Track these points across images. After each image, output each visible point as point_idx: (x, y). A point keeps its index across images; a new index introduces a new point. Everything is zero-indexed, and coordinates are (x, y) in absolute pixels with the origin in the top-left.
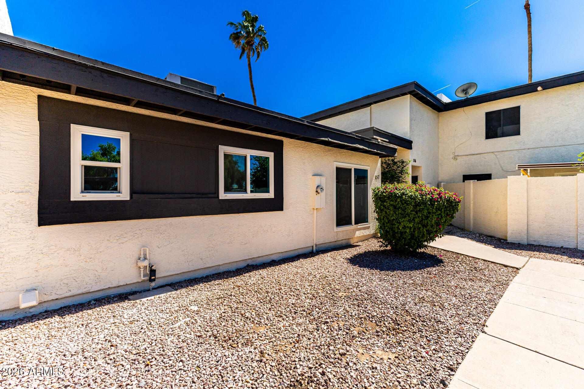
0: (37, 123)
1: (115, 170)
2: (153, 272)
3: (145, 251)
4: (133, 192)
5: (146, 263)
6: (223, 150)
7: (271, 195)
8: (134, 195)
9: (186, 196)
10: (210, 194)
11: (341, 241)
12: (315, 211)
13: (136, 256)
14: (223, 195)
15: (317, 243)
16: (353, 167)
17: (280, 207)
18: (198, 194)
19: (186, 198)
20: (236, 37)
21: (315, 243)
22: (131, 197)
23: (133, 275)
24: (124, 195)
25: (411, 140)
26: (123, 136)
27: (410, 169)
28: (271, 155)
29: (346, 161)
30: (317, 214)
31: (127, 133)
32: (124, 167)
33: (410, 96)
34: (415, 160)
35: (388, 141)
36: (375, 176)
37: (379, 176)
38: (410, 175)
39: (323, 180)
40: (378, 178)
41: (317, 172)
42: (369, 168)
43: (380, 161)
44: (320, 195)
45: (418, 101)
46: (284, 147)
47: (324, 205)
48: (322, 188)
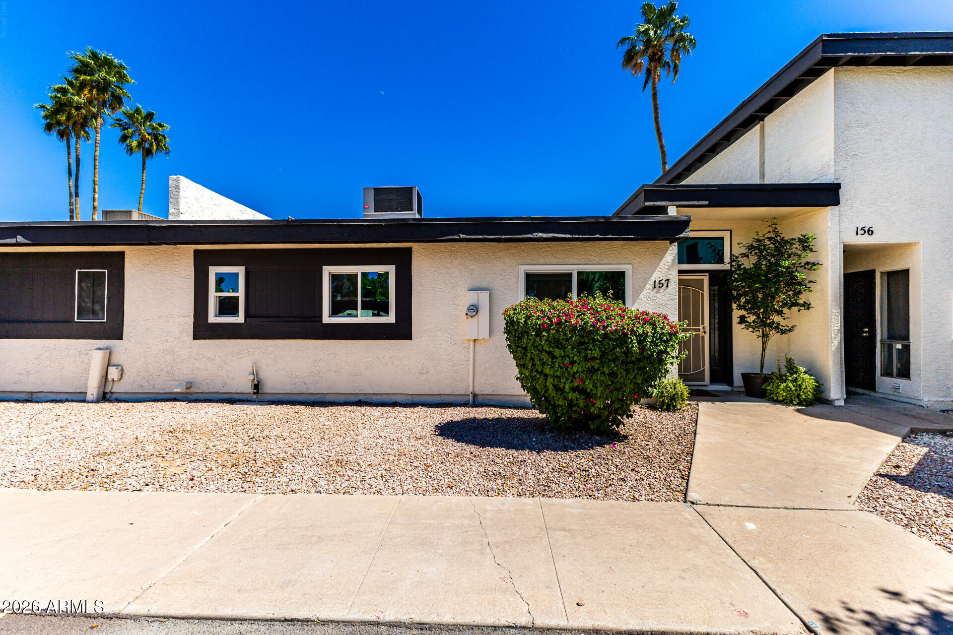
0: (194, 268)
1: (235, 298)
2: (259, 388)
3: (254, 367)
4: (247, 315)
5: (253, 377)
6: (328, 271)
7: (391, 318)
8: (248, 318)
9: (290, 319)
10: (315, 317)
12: (472, 343)
13: (249, 370)
14: (326, 319)
15: (477, 392)
16: (574, 269)
17: (407, 335)
18: (301, 318)
19: (291, 322)
21: (471, 390)
22: (245, 321)
23: (246, 387)
24: (240, 319)
25: (836, 182)
26: (240, 270)
27: (830, 257)
28: (391, 269)
29: (554, 261)
30: (478, 348)
31: (243, 268)
32: (241, 294)
33: (835, 72)
34: (866, 229)
35: (707, 203)
36: (651, 282)
37: (668, 280)
38: (829, 271)
39: (484, 295)
40: (665, 285)
41: (478, 285)
42: (627, 269)
43: (673, 251)
44: (475, 319)
45: (890, 71)
46: (413, 256)
47: (487, 337)
48: (474, 310)
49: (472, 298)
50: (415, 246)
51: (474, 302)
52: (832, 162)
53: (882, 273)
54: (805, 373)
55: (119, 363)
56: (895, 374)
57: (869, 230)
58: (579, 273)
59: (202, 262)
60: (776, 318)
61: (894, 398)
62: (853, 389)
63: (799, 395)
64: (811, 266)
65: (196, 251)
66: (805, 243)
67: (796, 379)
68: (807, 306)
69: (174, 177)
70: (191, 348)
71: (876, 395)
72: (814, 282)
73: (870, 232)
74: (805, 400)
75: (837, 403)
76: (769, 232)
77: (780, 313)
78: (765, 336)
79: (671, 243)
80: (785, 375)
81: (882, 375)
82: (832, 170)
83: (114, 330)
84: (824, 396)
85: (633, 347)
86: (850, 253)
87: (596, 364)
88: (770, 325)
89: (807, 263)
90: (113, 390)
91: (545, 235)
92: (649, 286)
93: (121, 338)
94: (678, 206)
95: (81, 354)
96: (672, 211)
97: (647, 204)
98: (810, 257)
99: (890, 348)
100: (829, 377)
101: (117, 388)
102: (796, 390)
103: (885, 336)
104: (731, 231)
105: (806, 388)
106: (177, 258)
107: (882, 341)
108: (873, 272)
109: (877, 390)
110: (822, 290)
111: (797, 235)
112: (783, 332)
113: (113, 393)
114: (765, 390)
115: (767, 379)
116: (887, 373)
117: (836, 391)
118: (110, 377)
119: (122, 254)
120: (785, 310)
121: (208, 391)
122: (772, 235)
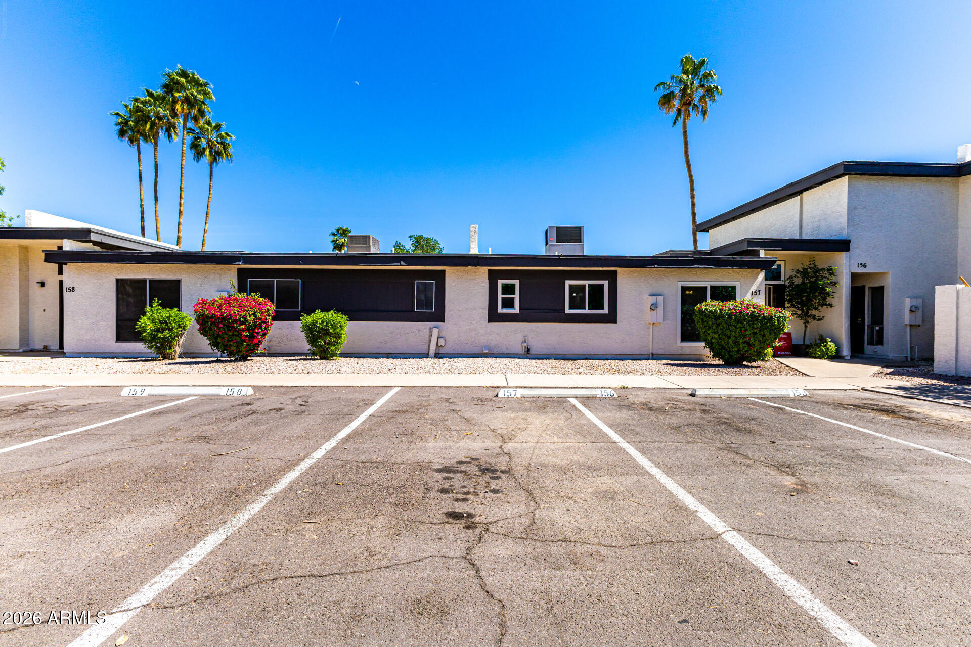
0: (488, 281)
1: (513, 299)
2: (529, 350)
3: (525, 339)
4: (520, 309)
5: (525, 344)
6: (568, 283)
7: (605, 311)
8: (521, 311)
9: (546, 311)
10: (561, 310)
11: (689, 356)
12: (652, 325)
13: (522, 341)
14: (568, 311)
15: (654, 353)
16: (708, 284)
17: (614, 321)
18: (553, 310)
20: (667, 99)
21: (651, 352)
22: (520, 312)
23: (520, 350)
24: (517, 310)
25: (848, 239)
26: (517, 282)
27: (844, 279)
28: (605, 283)
29: (697, 279)
30: (655, 328)
31: (519, 281)
32: (517, 297)
33: (849, 178)
34: (863, 264)
35: (781, 249)
36: (750, 291)
37: (760, 291)
38: (844, 287)
39: (660, 299)
40: (758, 293)
41: (654, 292)
42: (738, 284)
43: (762, 275)
44: (655, 312)
45: (876, 179)
46: (618, 276)
47: (661, 321)
48: (654, 307)
49: (652, 299)
50: (618, 269)
51: (654, 301)
52: (846, 227)
53: (869, 288)
54: (830, 342)
55: (443, 336)
56: (875, 344)
57: (864, 265)
58: (711, 287)
59: (493, 277)
60: (814, 312)
61: (875, 357)
62: (854, 354)
63: (827, 354)
64: (834, 284)
65: (489, 271)
66: (831, 271)
67: (826, 345)
68: (831, 306)
69: (474, 226)
70: (486, 327)
71: (864, 356)
72: (835, 293)
73: (865, 266)
74: (830, 356)
75: (846, 358)
76: (811, 264)
77: (816, 309)
78: (806, 323)
79: (761, 270)
80: (819, 343)
81: (868, 345)
82: (846, 232)
83: (439, 317)
84: (840, 354)
85: (775, 322)
86: (854, 276)
87: (757, 331)
88: (809, 316)
89: (832, 282)
90: (440, 352)
91: (700, 267)
92: (749, 294)
93: (444, 322)
94: (765, 250)
95: (419, 331)
96: (762, 253)
97: (749, 248)
98: (833, 279)
99: (873, 329)
100: (842, 344)
101: (442, 351)
102: (826, 351)
103: (870, 323)
104: (785, 261)
105: (831, 349)
106: (478, 274)
107: (868, 326)
108: (864, 287)
109: (865, 353)
110: (840, 297)
111: (826, 266)
112: (818, 320)
113: (439, 354)
114: (808, 352)
115: (809, 346)
116: (871, 343)
117: (846, 352)
118: (440, 345)
119: (444, 271)
120: (820, 308)
121: (497, 353)
122: (812, 266)
